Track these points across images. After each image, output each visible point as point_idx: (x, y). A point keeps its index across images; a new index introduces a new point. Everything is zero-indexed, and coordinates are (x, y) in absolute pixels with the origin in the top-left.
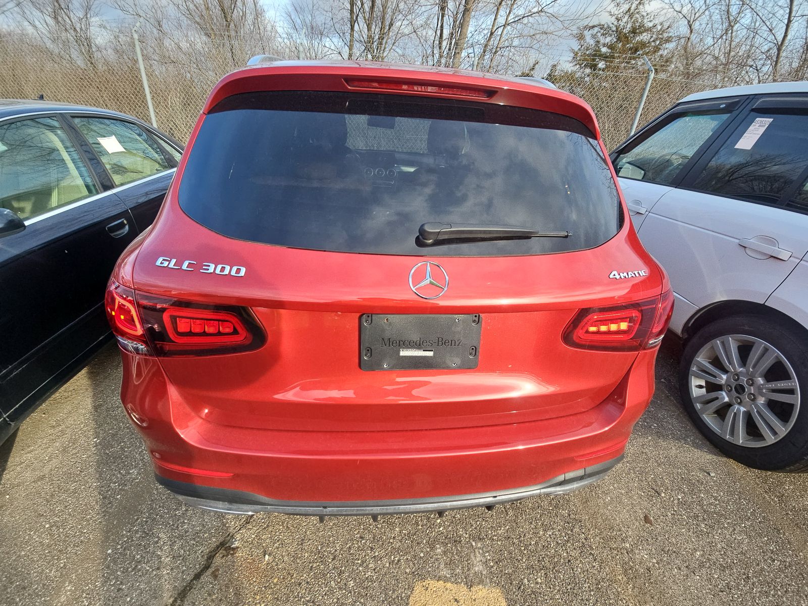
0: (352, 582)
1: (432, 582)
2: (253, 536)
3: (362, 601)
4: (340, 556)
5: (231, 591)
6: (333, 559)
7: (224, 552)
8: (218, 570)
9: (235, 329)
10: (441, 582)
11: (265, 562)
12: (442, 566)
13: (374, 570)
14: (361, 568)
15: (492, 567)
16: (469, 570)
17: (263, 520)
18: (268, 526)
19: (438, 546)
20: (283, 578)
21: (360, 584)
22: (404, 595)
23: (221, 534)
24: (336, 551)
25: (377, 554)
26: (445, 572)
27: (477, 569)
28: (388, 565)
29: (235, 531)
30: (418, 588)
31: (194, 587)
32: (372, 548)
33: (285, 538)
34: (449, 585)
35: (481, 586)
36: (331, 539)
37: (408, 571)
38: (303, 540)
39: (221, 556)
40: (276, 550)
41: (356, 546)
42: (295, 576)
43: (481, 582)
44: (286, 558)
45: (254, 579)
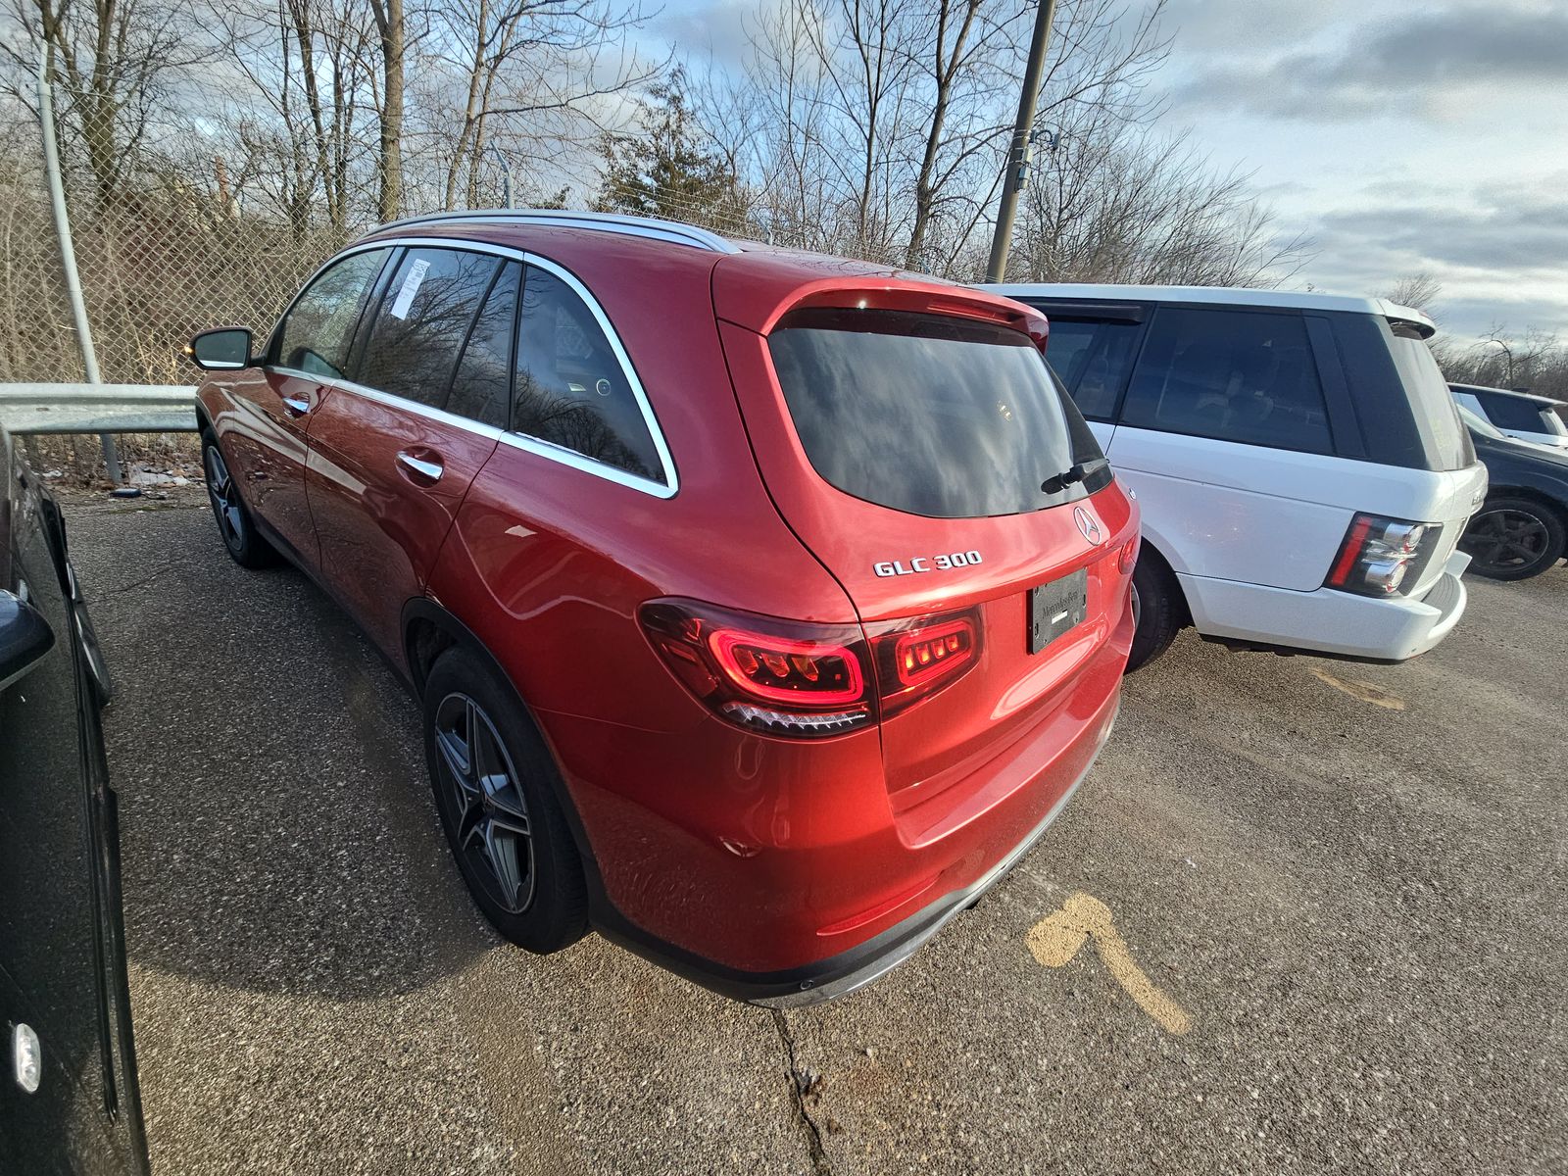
0: (977, 992)
1: (1034, 929)
2: (820, 1049)
3: (1005, 998)
4: (937, 980)
5: (878, 1122)
6: (935, 989)
7: (810, 1097)
8: (830, 1121)
10: (1040, 923)
11: (873, 1060)
12: (1024, 909)
13: (980, 963)
14: (969, 973)
15: (1055, 878)
16: (1046, 896)
17: (807, 1023)
18: (821, 1023)
19: (1001, 895)
20: (913, 1054)
21: (986, 987)
22: (1027, 961)
23: (775, 1085)
24: (926, 979)
25: (965, 948)
26: (1033, 913)
27: (1049, 889)
28: (985, 949)
29: (788, 1065)
30: (1032, 945)
31: (830, 1167)
32: (953, 946)
33: (858, 1017)
34: (1047, 920)
35: (1067, 901)
36: (906, 973)
37: (1005, 938)
38: (880, 1001)
39: (812, 1104)
40: (866, 1037)
41: (937, 957)
42: (921, 1040)
43: (1064, 897)
44: (888, 1034)
45: (886, 1086)
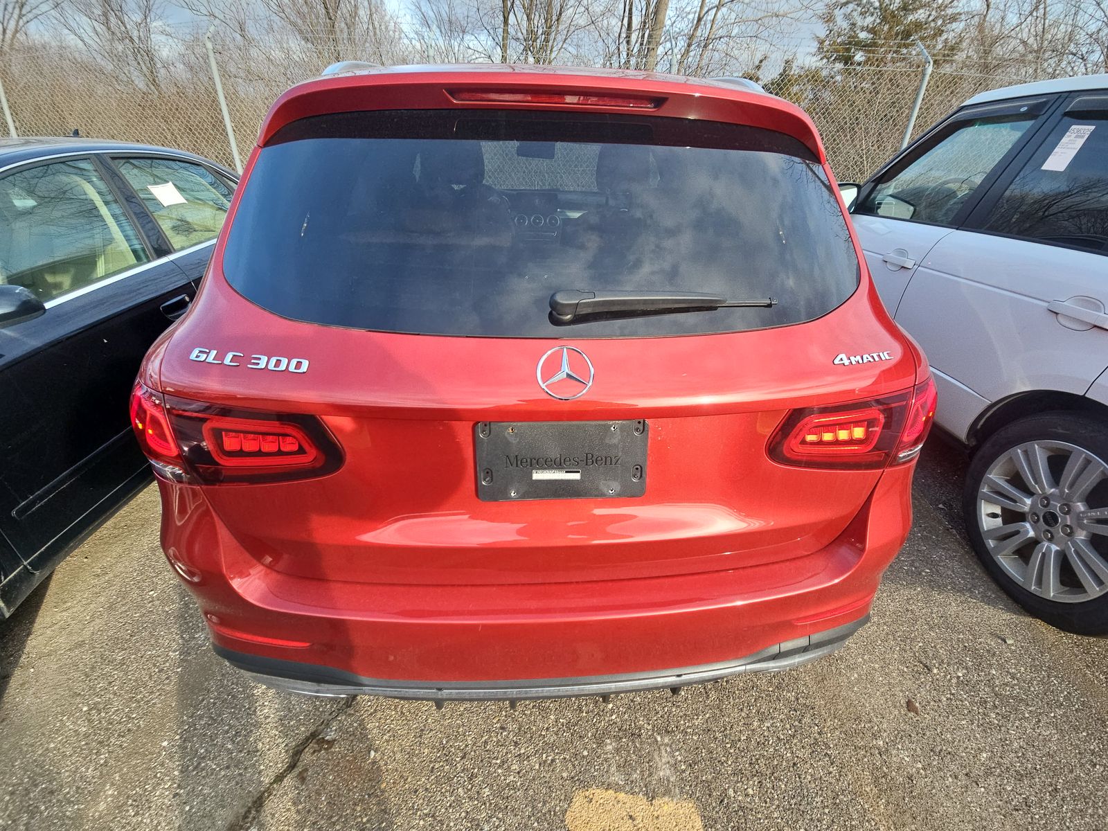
0: (487, 790)
1: (598, 791)
2: (355, 725)
3: (500, 816)
4: (473, 753)
5: (323, 799)
6: (463, 758)
7: (316, 746)
8: (306, 770)
9: (300, 446)
10: (611, 791)
11: (370, 761)
12: (613, 769)
13: (519, 773)
14: (500, 771)
15: (684, 771)
16: (650, 775)
17: (369, 703)
18: (375, 711)
19: (608, 741)
20: (394, 783)
21: (498, 793)
22: (558, 808)
23: (312, 721)
24: (467, 746)
25: (522, 751)
26: (617, 778)
27: (661, 774)
28: (537, 767)
29: (330, 717)
30: (579, 800)
31: (274, 793)
32: (516, 743)
33: (398, 727)
34: (622, 796)
35: (666, 799)
36: (461, 729)
37: (565, 775)
38: (422, 730)
39: (311, 751)
40: (385, 744)
41: (495, 739)
42: (409, 780)
43: (667, 792)
44: (398, 756)
45: (355, 784)
